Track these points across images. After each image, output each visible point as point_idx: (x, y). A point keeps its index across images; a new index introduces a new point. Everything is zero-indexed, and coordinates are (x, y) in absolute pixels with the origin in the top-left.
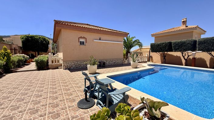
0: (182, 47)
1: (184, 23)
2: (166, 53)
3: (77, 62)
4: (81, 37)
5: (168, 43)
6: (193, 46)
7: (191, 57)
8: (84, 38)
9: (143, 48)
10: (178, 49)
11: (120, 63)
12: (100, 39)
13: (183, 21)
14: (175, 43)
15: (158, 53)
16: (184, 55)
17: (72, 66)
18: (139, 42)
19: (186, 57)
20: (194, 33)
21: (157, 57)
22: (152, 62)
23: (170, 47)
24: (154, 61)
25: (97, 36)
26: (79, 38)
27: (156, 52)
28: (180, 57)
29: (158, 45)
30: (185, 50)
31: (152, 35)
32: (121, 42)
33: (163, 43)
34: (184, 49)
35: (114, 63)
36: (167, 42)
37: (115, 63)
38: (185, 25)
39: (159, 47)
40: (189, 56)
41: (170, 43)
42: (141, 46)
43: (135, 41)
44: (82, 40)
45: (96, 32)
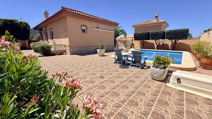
0: (156, 36)
1: (156, 17)
2: (145, 40)
3: (81, 48)
4: (83, 25)
5: (147, 33)
6: (163, 36)
7: (161, 44)
8: (85, 26)
9: (127, 37)
10: (154, 38)
12: (97, 28)
13: (156, 15)
14: (152, 33)
15: (139, 41)
16: (157, 42)
17: (76, 52)
18: (124, 32)
19: (158, 44)
20: (162, 27)
21: (137, 44)
22: (134, 48)
23: (148, 36)
24: (135, 47)
25: (96, 24)
26: (81, 26)
27: (138, 40)
28: (153, 43)
29: (140, 34)
30: (158, 39)
31: (133, 26)
32: (113, 31)
33: (144, 33)
38: (157, 20)
39: (141, 36)
40: (159, 43)
41: (149, 33)
42: (125, 35)
43: (121, 31)
44: (83, 28)
45: (95, 21)
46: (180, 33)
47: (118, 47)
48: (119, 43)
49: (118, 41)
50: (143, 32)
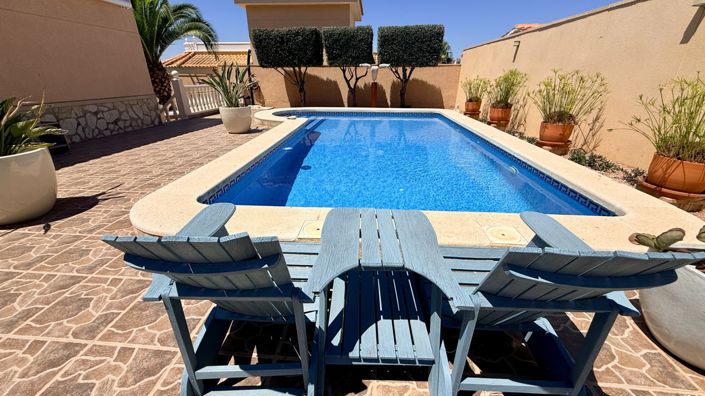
5: (312, 32)
11: (148, 120)
15: (279, 69)
16: (348, 77)
18: (199, 20)
19: (352, 83)
21: (274, 83)
23: (316, 49)
24: (268, 100)
28: (336, 84)
33: (297, 34)
34: (353, 58)
35: (116, 122)
36: (308, 28)
37: (121, 124)
39: (285, 46)
40: (357, 79)
41: (317, 35)
46: (422, 42)
47: (180, 102)
48: (186, 83)
49: (175, 68)
50: (295, 28)
